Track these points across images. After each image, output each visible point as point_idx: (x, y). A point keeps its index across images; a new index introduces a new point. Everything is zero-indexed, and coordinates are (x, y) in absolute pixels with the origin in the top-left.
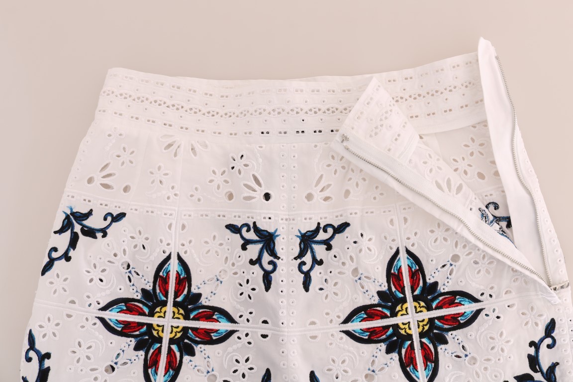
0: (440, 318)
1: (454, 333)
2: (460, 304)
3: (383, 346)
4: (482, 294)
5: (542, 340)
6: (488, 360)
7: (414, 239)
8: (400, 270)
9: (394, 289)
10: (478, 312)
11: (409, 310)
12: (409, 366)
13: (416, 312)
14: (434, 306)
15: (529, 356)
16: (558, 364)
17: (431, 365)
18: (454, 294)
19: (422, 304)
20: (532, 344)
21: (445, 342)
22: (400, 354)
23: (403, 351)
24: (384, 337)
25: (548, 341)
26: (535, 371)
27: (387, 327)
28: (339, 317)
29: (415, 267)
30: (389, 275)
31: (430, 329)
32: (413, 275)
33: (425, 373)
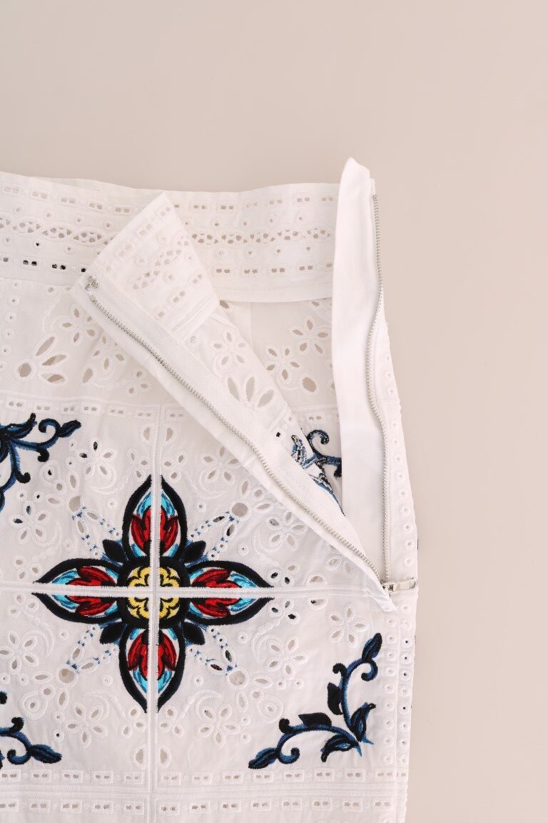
0: (199, 602)
1: (217, 628)
2: (234, 584)
3: (97, 630)
4: (274, 575)
5: (355, 665)
6: (263, 681)
7: (176, 467)
8: (147, 512)
9: (131, 542)
10: (262, 602)
11: (150, 580)
12: (133, 668)
13: (162, 585)
14: (192, 580)
15: (331, 687)
16: (373, 706)
17: (170, 674)
18: (229, 566)
19: (174, 573)
20: (338, 668)
21: (200, 640)
22: (122, 647)
23: (129, 643)
24: (102, 615)
25: (366, 668)
26: (336, 712)
27: (109, 601)
28: (35, 570)
29: (172, 513)
30: (128, 517)
31: (180, 616)
32: (167, 524)
33: (157, 684)
